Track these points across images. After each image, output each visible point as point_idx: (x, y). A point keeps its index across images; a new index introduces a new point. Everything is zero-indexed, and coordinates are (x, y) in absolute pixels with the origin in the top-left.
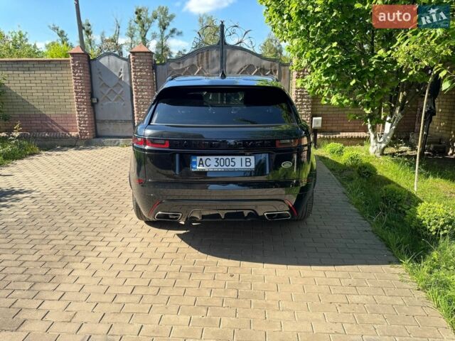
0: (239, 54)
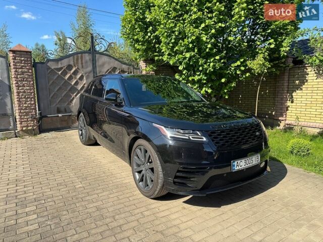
0: (105, 58)
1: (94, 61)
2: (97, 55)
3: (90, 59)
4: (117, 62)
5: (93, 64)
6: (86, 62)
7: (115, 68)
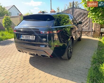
0: (78, 10)
1: (73, 11)
2: (75, 9)
3: (71, 11)
4: (82, 10)
5: (72, 12)
6: (70, 12)
7: (81, 13)
